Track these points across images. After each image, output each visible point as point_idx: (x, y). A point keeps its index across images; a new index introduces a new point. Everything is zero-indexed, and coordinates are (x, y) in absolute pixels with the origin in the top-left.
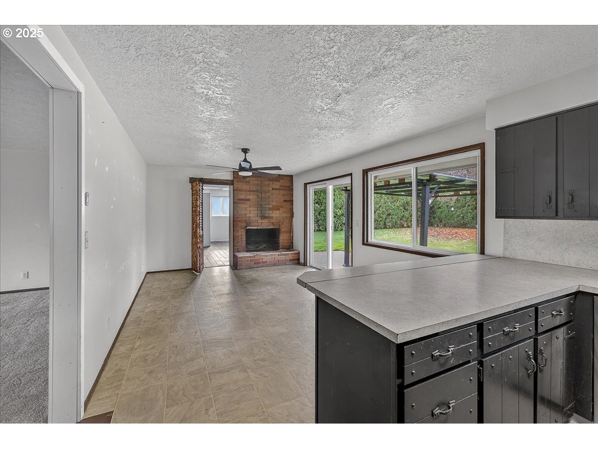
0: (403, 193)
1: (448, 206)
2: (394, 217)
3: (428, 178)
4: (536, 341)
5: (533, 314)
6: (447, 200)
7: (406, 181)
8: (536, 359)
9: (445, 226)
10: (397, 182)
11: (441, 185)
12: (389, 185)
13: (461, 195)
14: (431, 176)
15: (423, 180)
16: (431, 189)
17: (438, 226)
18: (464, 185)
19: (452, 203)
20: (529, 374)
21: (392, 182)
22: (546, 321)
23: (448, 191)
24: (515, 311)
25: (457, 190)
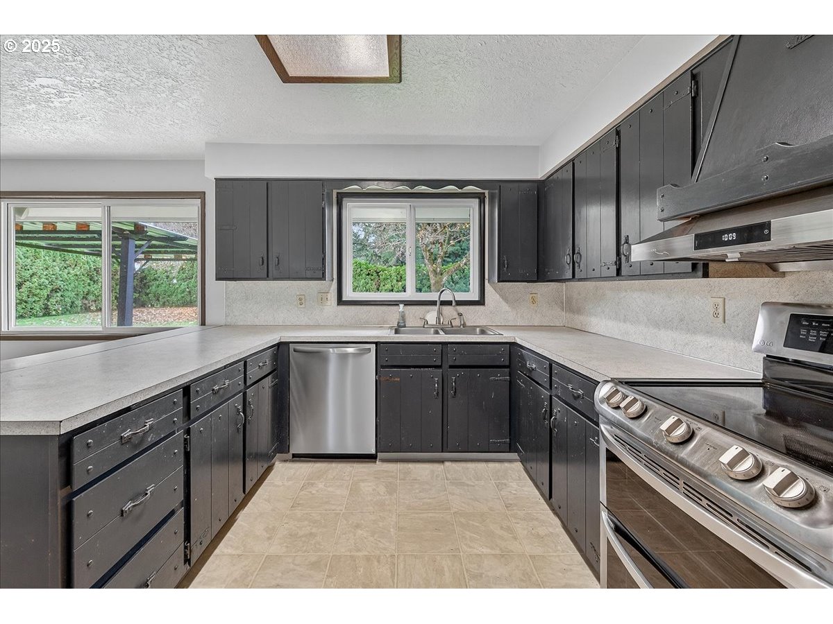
0: (86, 250)
1: (168, 277)
2: (67, 294)
3: (133, 228)
4: (245, 394)
5: (242, 368)
6: (165, 266)
7: (92, 228)
8: (244, 412)
9: (164, 305)
10: (73, 227)
11: (153, 242)
12: (55, 231)
13: (184, 260)
14: (136, 225)
15: (125, 230)
16: (137, 246)
17: (153, 306)
18: (187, 246)
19: (175, 273)
20: (238, 429)
21: (60, 227)
22: (254, 374)
23: (166, 252)
24: (225, 367)
25: (177, 252)
